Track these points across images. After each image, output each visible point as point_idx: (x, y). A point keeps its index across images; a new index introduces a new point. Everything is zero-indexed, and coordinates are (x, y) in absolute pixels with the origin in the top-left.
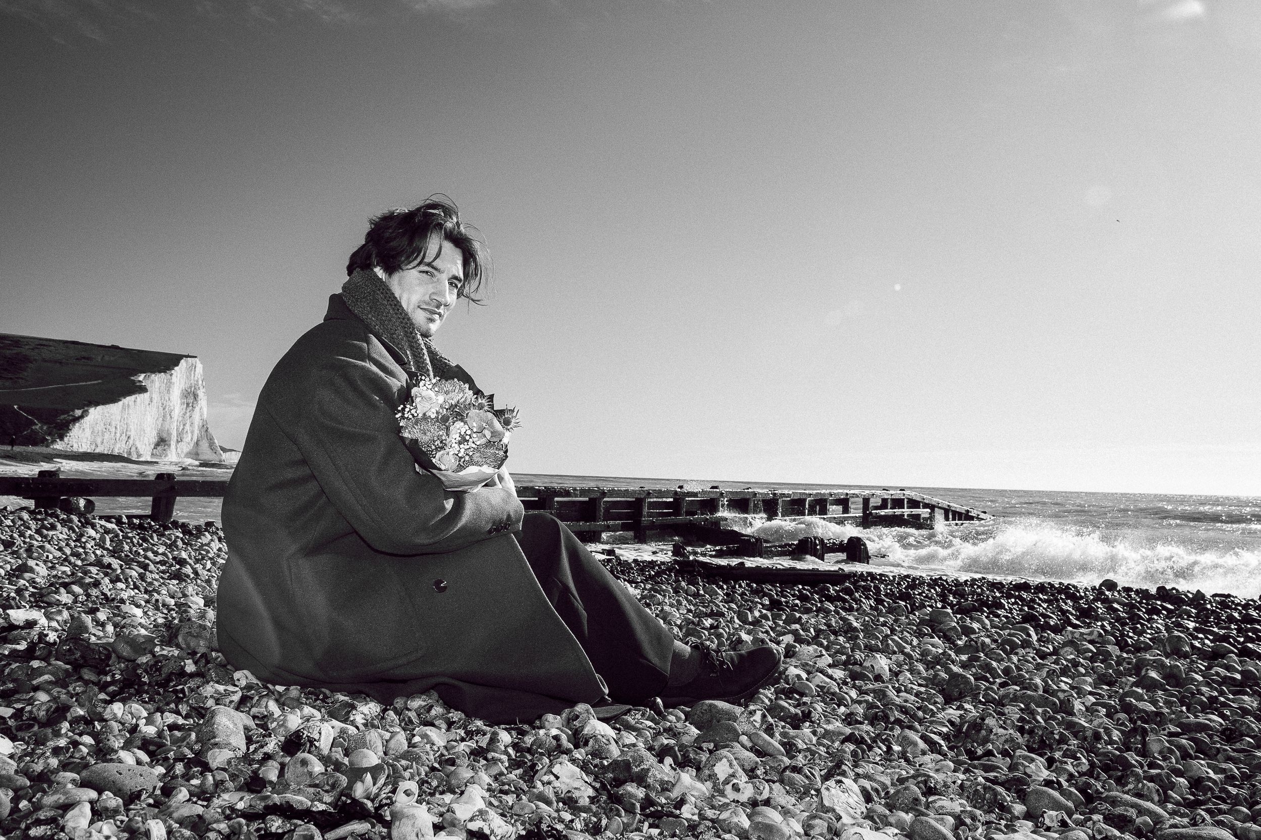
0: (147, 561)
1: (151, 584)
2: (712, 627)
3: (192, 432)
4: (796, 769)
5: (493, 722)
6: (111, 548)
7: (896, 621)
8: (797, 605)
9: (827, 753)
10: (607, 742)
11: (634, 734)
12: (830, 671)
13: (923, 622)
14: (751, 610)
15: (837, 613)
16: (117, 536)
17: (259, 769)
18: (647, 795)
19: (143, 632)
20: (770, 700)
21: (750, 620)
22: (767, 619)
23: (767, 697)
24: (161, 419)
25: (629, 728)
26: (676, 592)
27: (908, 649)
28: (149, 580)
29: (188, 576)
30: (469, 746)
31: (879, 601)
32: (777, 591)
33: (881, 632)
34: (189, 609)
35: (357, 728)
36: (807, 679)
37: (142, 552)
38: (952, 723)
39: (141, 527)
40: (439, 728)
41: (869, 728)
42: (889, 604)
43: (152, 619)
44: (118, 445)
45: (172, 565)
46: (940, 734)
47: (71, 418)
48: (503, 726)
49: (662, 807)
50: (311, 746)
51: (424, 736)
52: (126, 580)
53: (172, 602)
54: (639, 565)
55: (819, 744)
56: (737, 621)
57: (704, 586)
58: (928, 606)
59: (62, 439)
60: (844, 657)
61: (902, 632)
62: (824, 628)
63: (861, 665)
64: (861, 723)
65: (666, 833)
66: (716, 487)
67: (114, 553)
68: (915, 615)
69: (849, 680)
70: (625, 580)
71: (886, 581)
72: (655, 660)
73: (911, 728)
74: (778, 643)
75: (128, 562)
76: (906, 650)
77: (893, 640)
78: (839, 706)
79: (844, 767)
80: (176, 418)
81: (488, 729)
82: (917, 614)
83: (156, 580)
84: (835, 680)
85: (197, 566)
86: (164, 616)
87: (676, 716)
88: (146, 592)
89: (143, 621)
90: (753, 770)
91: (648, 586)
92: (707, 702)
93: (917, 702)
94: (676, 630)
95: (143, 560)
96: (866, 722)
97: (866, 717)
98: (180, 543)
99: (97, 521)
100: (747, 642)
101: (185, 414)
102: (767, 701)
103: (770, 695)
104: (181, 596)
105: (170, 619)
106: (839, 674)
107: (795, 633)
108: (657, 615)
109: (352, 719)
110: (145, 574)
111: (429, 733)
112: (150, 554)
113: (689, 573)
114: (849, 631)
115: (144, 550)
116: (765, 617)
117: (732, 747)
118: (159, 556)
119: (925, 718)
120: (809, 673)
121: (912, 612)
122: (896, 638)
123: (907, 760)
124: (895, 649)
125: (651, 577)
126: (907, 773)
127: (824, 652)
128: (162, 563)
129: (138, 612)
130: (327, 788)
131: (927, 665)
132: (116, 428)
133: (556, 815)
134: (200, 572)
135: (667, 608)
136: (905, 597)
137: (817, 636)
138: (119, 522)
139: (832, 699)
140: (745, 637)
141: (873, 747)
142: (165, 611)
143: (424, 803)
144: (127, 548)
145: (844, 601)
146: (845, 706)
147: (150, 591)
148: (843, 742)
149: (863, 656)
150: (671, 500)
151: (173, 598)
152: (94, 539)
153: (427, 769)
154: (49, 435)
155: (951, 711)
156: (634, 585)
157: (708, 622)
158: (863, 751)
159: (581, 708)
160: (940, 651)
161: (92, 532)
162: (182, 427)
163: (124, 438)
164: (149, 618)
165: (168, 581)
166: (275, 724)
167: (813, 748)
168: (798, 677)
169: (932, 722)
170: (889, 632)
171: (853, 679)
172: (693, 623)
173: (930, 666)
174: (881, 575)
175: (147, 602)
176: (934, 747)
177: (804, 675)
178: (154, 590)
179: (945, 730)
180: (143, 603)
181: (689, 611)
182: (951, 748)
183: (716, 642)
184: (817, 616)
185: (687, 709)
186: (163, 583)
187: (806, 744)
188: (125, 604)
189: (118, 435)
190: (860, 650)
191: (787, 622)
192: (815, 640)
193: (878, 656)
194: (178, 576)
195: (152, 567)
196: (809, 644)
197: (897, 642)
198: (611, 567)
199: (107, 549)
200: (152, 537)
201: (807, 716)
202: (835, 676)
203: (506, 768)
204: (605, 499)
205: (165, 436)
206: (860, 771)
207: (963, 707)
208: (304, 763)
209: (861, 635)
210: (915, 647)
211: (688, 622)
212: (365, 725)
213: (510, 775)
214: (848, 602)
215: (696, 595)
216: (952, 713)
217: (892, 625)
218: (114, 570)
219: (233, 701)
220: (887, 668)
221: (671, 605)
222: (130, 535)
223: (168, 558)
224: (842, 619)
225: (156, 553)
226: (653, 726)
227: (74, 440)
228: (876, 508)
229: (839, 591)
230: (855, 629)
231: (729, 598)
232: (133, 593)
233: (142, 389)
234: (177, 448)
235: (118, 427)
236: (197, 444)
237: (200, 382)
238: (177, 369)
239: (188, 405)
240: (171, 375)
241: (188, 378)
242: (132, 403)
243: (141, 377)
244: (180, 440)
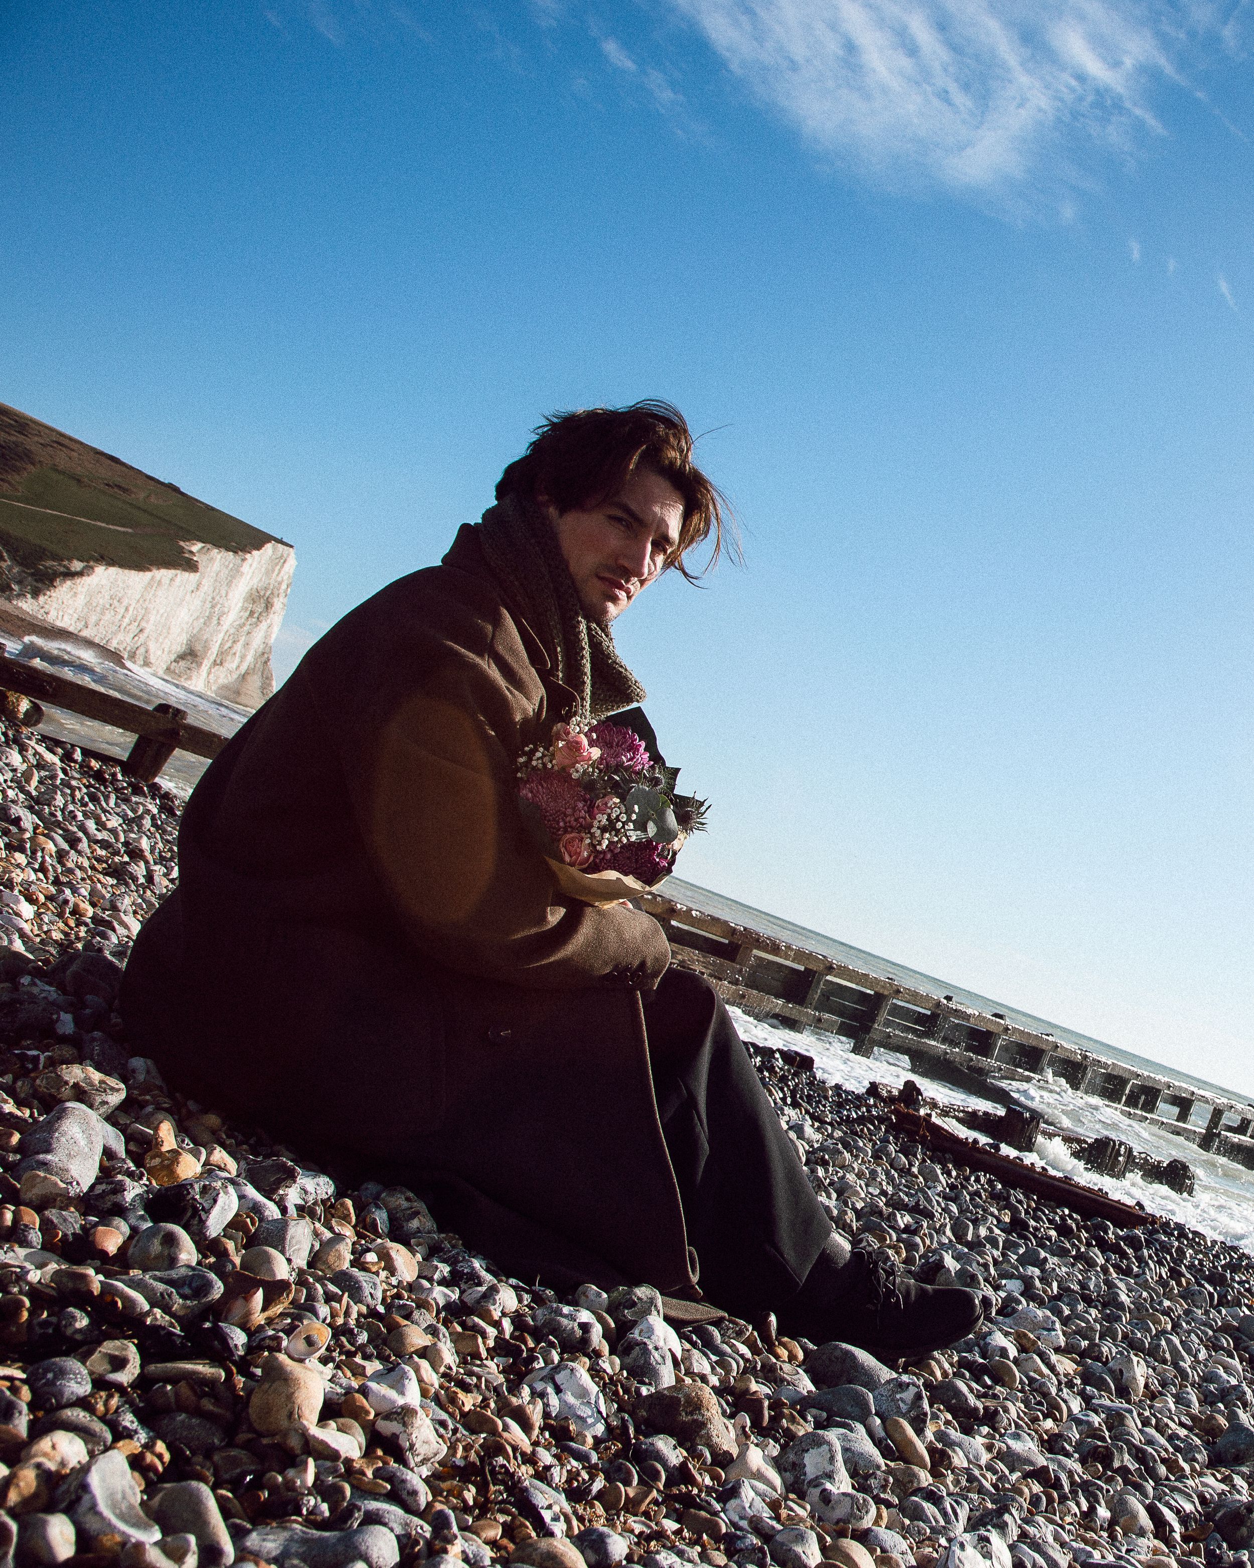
0: (80, 834)
1: (71, 871)
2: (907, 1229)
3: (243, 657)
4: (933, 1498)
5: (501, 1270)
6: (34, 793)
7: (1187, 1312)
8: (1049, 1238)
9: (995, 1486)
10: (659, 1359)
11: (714, 1358)
12: (1054, 1358)
13: (1226, 1329)
14: (975, 1222)
15: (1105, 1270)
16: (53, 777)
17: (96, 1225)
18: (684, 1465)
19: (18, 946)
20: (945, 1374)
21: (969, 1238)
22: (995, 1244)
23: (941, 1368)
24: (202, 620)
25: (708, 1345)
26: (876, 1156)
27: (1186, 1363)
28: (70, 865)
29: (135, 879)
30: (445, 1295)
31: (1175, 1274)
32: (1029, 1206)
33: (1157, 1322)
34: (110, 933)
35: (284, 1210)
36: (1016, 1361)
37: (80, 817)
38: (1203, 1500)
39: (98, 776)
40: (413, 1252)
41: (1077, 1467)
42: (1188, 1283)
43: (45, 928)
44: (120, 636)
45: (117, 853)
46: (1178, 1512)
47: (62, 569)
48: (513, 1281)
49: (700, 1491)
50: (193, 1216)
51: (385, 1257)
52: (34, 852)
53: (90, 912)
54: (840, 1096)
55: (990, 1468)
56: (948, 1232)
57: (924, 1161)
58: (1246, 1305)
59: (36, 594)
60: (1084, 1344)
61: (1189, 1332)
62: (1076, 1287)
63: (1105, 1364)
64: (1068, 1455)
65: (686, 1533)
66: (1001, 1017)
67: (35, 804)
68: (1219, 1312)
69: (1078, 1381)
70: (807, 1112)
71: (1199, 1244)
72: (790, 1254)
73: (1138, 1488)
74: (997, 1288)
75: (50, 824)
76: (1182, 1363)
77: (1169, 1341)
78: (1046, 1416)
79: (1007, 1517)
80: (225, 627)
81: (488, 1277)
82: (1224, 1311)
83: (81, 868)
84: (1057, 1375)
85: (157, 868)
86: (67, 929)
87: (790, 1352)
88: (57, 882)
89: (27, 927)
90: (867, 1477)
91: (838, 1134)
92: (844, 1345)
93: (1166, 1450)
94: (850, 1216)
95: (75, 829)
96: (1076, 1455)
97: (1078, 1447)
98: (147, 822)
99: (33, 743)
100: (949, 1270)
101: (242, 626)
102: (938, 1374)
103: (947, 1366)
104: (108, 906)
105: (73, 937)
106: (1066, 1365)
107: (1027, 1282)
108: (832, 1184)
109: (281, 1192)
110: (68, 853)
111: (393, 1254)
112: (91, 825)
113: (911, 1135)
114: (1110, 1302)
115: (85, 814)
116: (993, 1242)
117: (851, 1430)
118: (105, 833)
119: (1167, 1479)
120: (1022, 1349)
121: (1217, 1308)
122: (1176, 1340)
123: (1112, 1537)
124: (1168, 1356)
125: (848, 1121)
126: (1103, 1557)
127: (1058, 1326)
128: (105, 845)
129: (27, 910)
130: (187, 1291)
131: (1206, 1397)
132: (127, 609)
133: (528, 1449)
134: (157, 879)
135: (851, 1177)
136: (1216, 1279)
137: (1058, 1297)
138: (67, 757)
139: (1040, 1403)
140: (950, 1263)
141: (1068, 1499)
142: (72, 923)
143: (331, 1365)
144: (59, 801)
145: (1123, 1255)
146: (1055, 1420)
147: (62, 884)
148: (1026, 1476)
149: (1114, 1350)
150: (929, 1013)
151: (93, 905)
152: (14, 770)
153: (364, 1309)
154: (20, 583)
155: (1210, 1480)
156: (817, 1124)
157: (904, 1220)
158: (1050, 1500)
159: (643, 1292)
160: (1234, 1382)
161: (15, 758)
162: (229, 644)
163: (134, 628)
164: (40, 927)
165: (101, 877)
166: (157, 1161)
167: (976, 1472)
168: (1004, 1352)
169: (1173, 1489)
170: (1169, 1327)
171: (1085, 1382)
172: (880, 1213)
173: (1209, 1399)
174: (1195, 1233)
175: (50, 898)
176: (1161, 1529)
177: (1013, 1352)
178: (70, 885)
179: (1188, 1507)
180: (42, 899)
181: (884, 1193)
182: (1186, 1539)
183: (904, 1255)
184: (1073, 1265)
185: (811, 1346)
186: (90, 878)
187: (969, 1461)
188: (12, 889)
189: (127, 621)
190: (1114, 1339)
191: (1024, 1260)
192: (1052, 1302)
193: (1135, 1359)
194: (119, 873)
195: (84, 845)
196: (1041, 1304)
197: (1175, 1347)
198: (797, 1085)
199: (28, 794)
200: (107, 798)
201: (990, 1418)
202: (1060, 1369)
203: (488, 1350)
204: (829, 978)
205: (198, 647)
206: (1031, 1530)
207: (1232, 1480)
208: (170, 1240)
209: (1126, 1317)
210: (1199, 1362)
211: (874, 1210)
212: (300, 1209)
213: (489, 1363)
214: (1128, 1259)
215: (905, 1172)
216: (1212, 1484)
217: (1179, 1317)
218: (22, 830)
219: (107, 1103)
220: (1141, 1382)
221: (860, 1175)
222: (74, 783)
223: (117, 839)
224: (1110, 1284)
225: (101, 826)
226: (749, 1355)
227: (55, 605)
228: (1230, 1129)
229: (1121, 1238)
230: (1121, 1306)
231: (953, 1194)
232: (33, 877)
233: (191, 566)
234: (209, 674)
235: (131, 609)
236: (244, 677)
237: (284, 586)
238: (255, 553)
239: (252, 613)
240: (244, 560)
241: (268, 573)
242: (166, 581)
243: (196, 547)
244: (218, 663)
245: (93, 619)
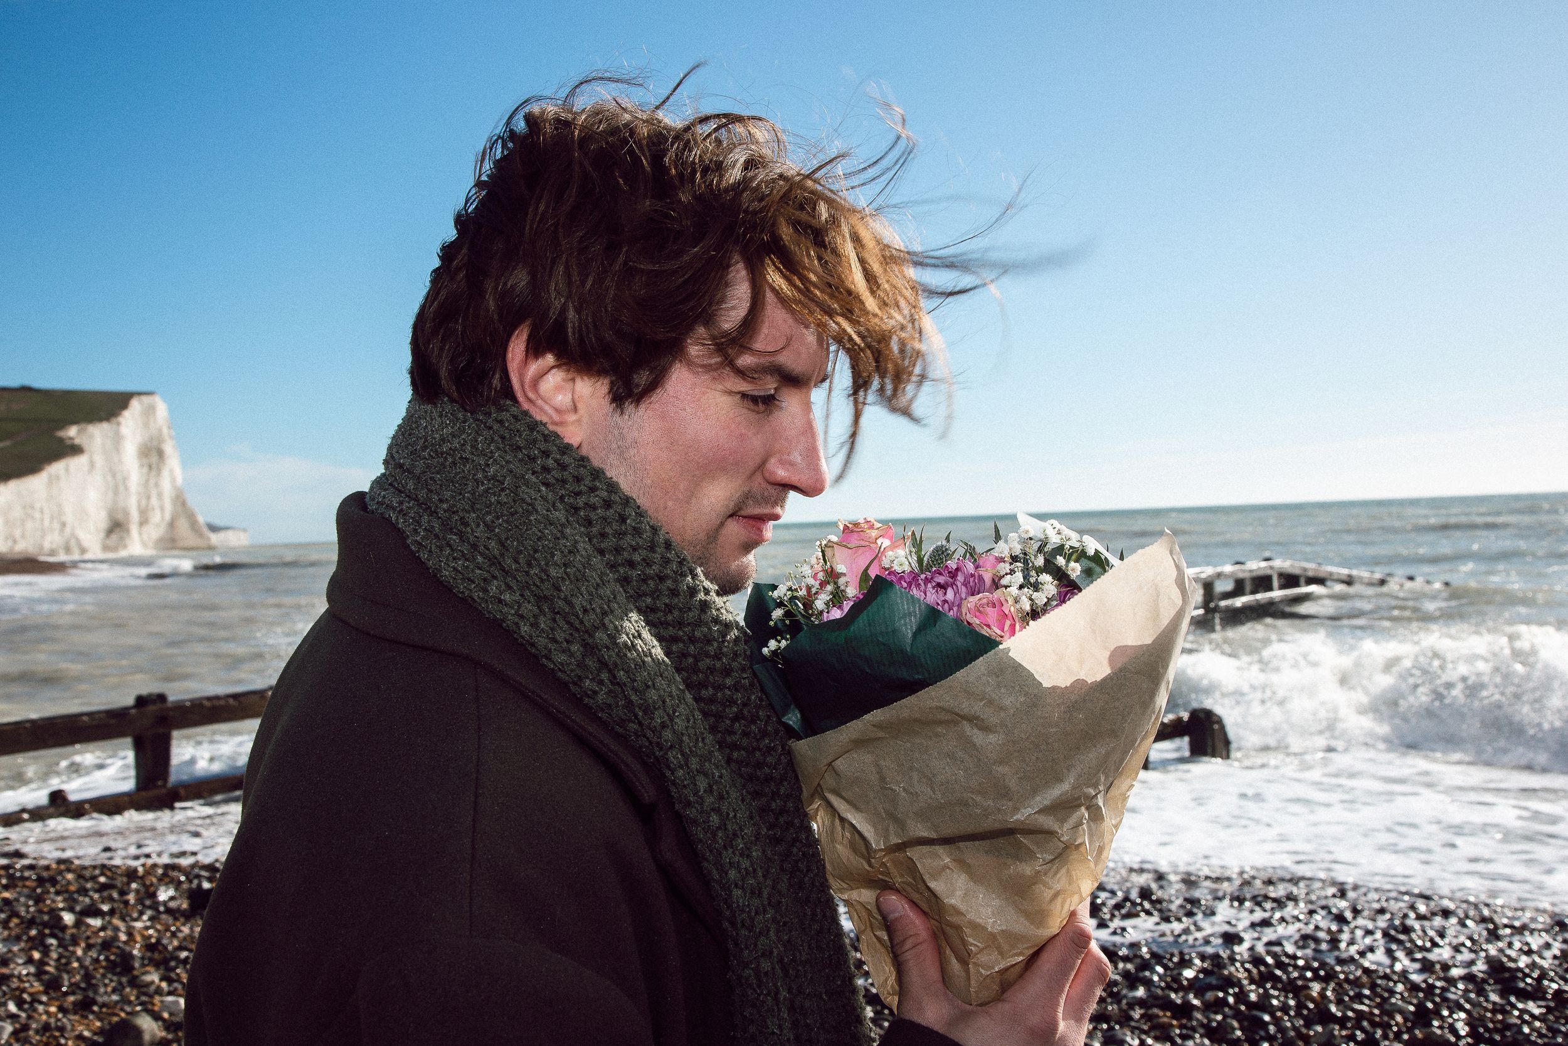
3: (162, 509)
24: (111, 493)
44: (48, 537)
80: (134, 489)
101: (147, 481)
132: (42, 512)
162: (145, 503)
163: (56, 526)
189: (47, 521)
205: (120, 517)
233: (75, 450)
234: (140, 534)
235: (46, 511)
236: (172, 525)
237: (165, 431)
238: (126, 414)
239: (150, 467)
240: (119, 424)
241: (146, 425)
242: (62, 472)
243: (72, 432)
244: (144, 522)
245: (18, 533)
